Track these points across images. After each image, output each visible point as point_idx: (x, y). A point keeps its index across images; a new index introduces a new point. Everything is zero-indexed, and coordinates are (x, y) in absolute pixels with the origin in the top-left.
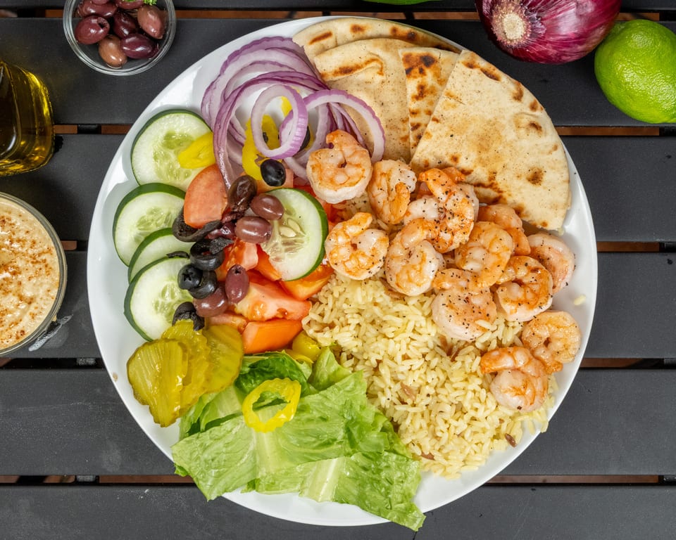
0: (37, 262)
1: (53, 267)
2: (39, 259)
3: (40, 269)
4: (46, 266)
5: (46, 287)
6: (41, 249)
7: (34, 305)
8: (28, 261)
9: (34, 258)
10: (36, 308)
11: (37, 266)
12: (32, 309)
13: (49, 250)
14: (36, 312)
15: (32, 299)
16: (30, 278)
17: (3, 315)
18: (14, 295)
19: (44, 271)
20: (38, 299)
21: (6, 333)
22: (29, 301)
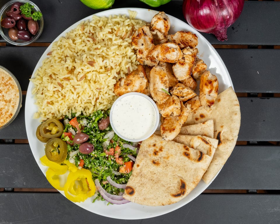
0: (7, 85)
1: (14, 85)
2: (7, 84)
3: (9, 87)
4: (11, 85)
5: (14, 93)
6: (6, 80)
7: (12, 102)
8: (3, 86)
9: (5, 84)
10: (13, 103)
11: (8, 87)
12: (12, 104)
13: (10, 79)
14: (13, 104)
15: (10, 100)
16: (6, 92)
17: (1, 111)
18: (2, 101)
19: (11, 87)
20: (12, 99)
21: (5, 117)
22: (9, 101)
